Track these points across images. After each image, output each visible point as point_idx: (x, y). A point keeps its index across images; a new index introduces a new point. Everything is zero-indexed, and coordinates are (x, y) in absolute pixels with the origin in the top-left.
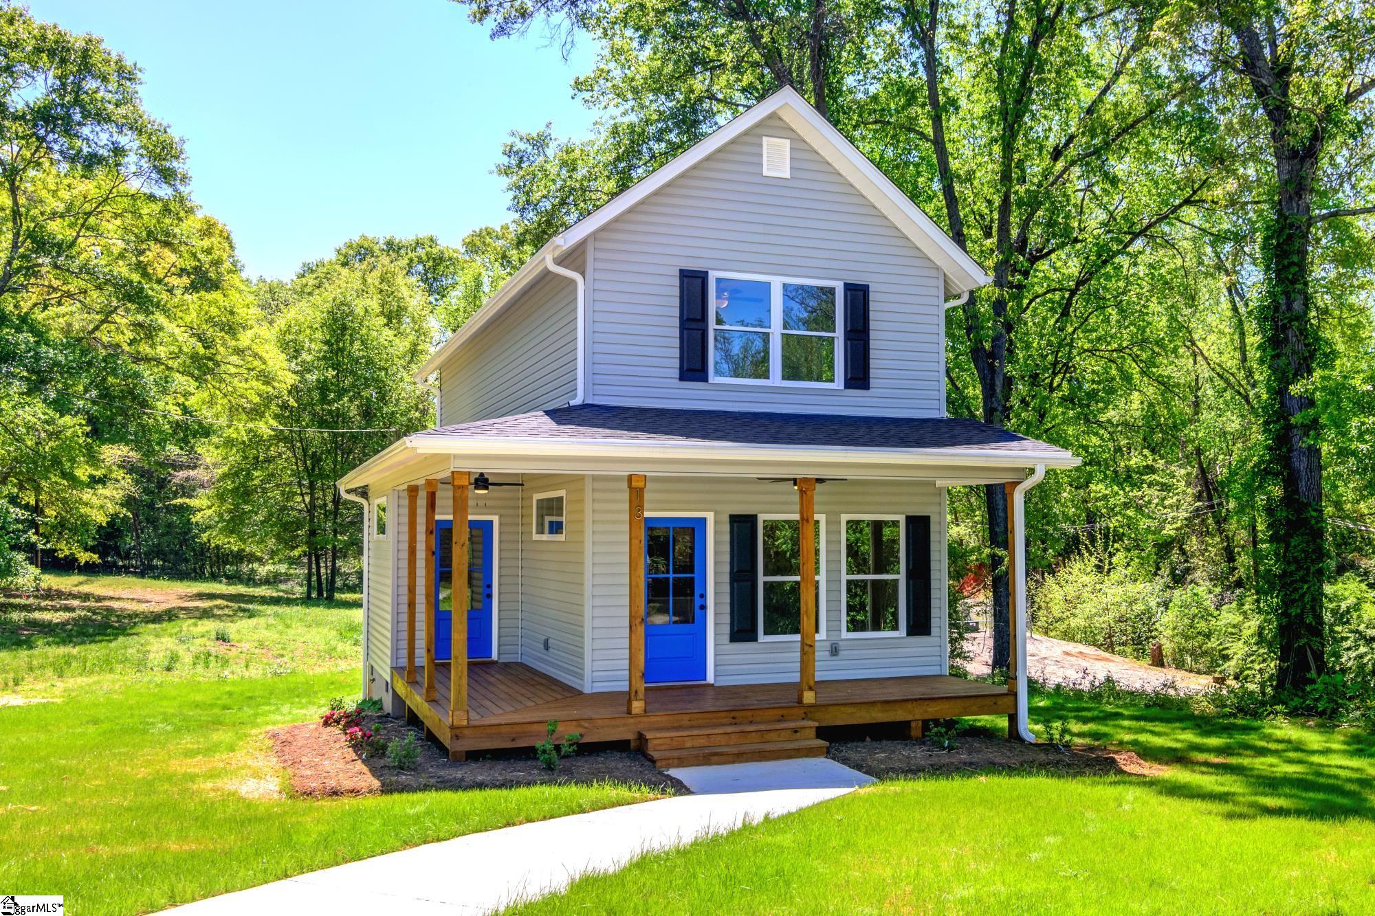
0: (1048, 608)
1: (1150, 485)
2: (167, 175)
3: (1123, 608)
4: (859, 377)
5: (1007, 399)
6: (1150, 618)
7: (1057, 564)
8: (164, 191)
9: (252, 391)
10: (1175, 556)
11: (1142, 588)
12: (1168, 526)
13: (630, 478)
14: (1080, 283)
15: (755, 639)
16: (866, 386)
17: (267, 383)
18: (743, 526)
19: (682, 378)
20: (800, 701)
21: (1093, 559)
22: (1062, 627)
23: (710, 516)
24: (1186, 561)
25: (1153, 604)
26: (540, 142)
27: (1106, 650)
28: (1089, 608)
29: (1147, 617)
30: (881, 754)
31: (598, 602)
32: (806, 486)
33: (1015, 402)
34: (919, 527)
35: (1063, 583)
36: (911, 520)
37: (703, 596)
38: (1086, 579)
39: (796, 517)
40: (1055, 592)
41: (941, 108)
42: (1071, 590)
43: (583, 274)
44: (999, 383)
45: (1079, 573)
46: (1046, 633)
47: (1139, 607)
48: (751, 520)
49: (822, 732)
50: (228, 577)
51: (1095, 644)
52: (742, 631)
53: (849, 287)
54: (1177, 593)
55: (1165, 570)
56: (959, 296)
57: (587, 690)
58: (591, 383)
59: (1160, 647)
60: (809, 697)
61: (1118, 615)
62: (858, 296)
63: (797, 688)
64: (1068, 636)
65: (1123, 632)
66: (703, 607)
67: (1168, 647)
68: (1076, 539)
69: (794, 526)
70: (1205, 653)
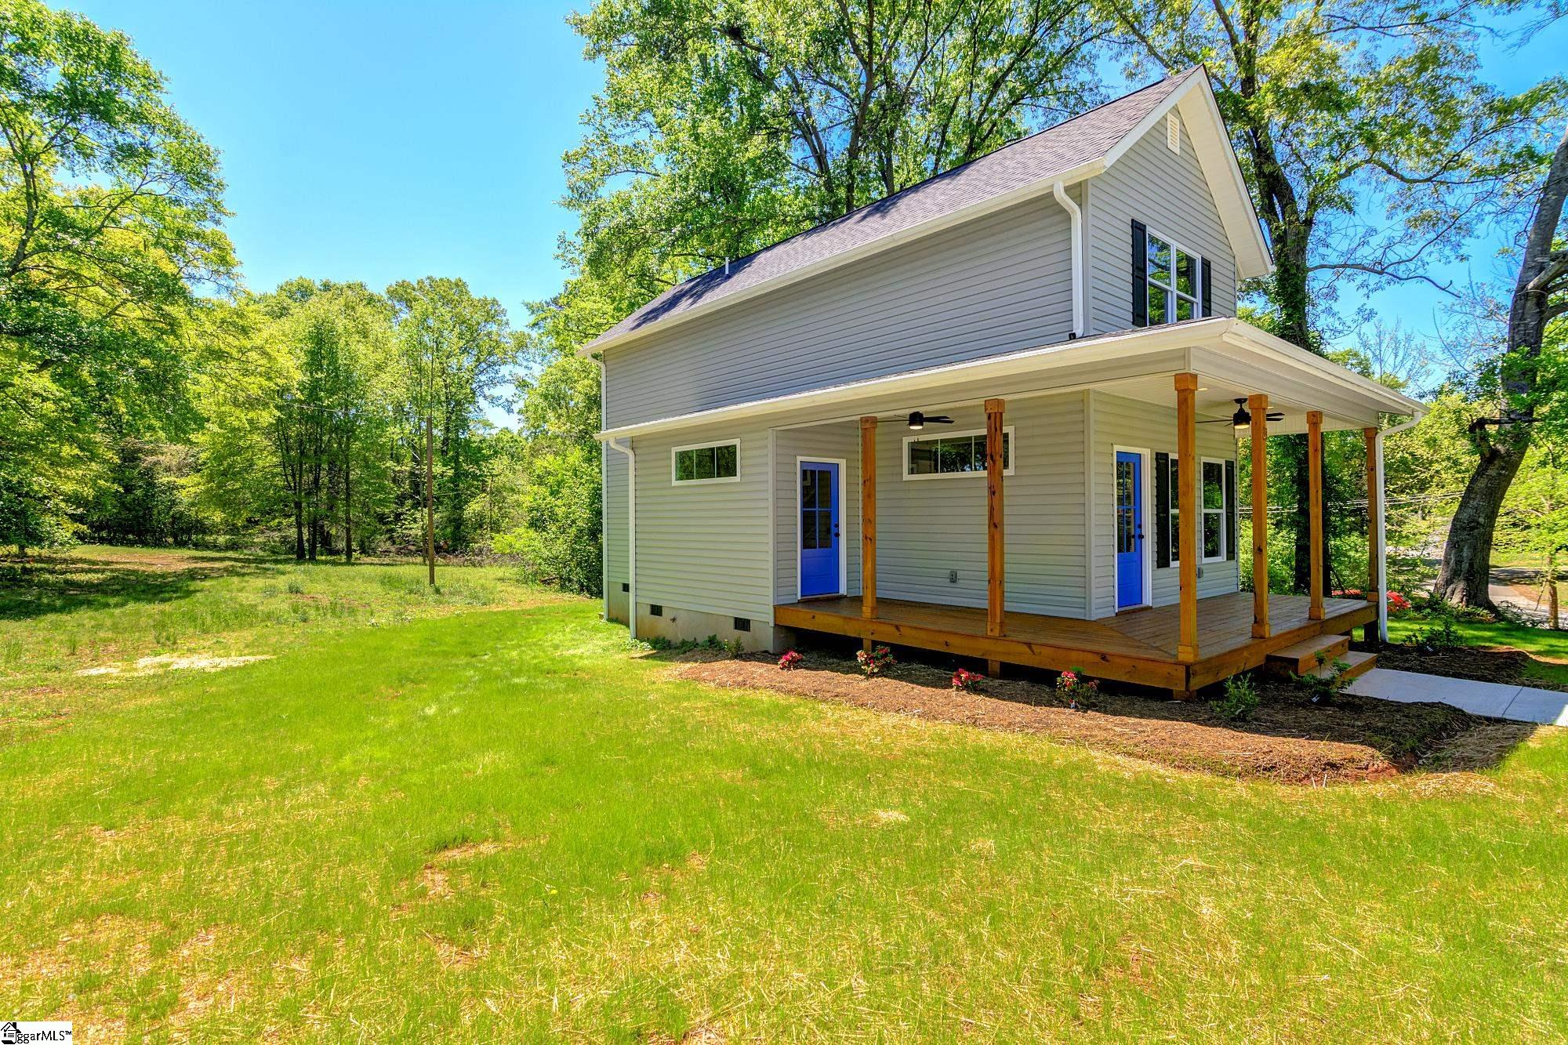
36: (1226, 464)
50: (196, 545)
57: (1090, 618)
62: (1206, 270)
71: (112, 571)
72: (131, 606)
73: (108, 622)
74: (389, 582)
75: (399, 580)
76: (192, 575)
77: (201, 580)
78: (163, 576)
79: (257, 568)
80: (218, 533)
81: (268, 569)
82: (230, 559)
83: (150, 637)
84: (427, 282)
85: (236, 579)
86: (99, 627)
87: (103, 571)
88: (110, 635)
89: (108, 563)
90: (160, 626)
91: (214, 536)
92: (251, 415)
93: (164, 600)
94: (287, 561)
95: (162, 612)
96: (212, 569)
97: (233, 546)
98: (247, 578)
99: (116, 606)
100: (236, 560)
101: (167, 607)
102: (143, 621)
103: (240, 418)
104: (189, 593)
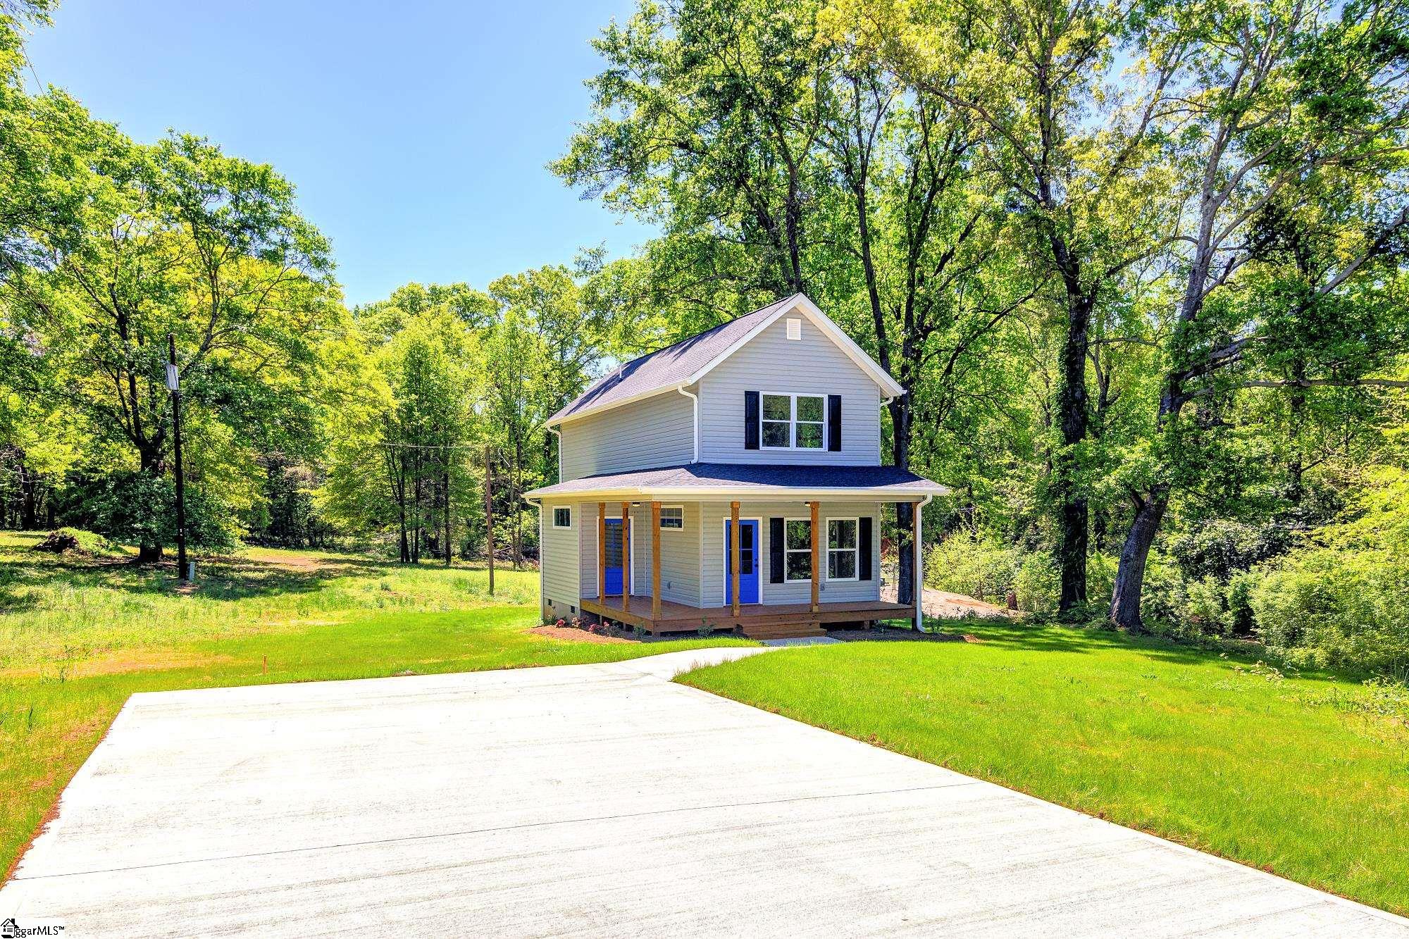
0: (935, 568)
1: (1012, 478)
2: (320, 264)
3: (990, 569)
4: (835, 445)
5: (909, 431)
6: (1009, 576)
7: (944, 535)
8: (316, 275)
9: (363, 413)
10: (1029, 530)
11: (1007, 553)
12: (1025, 509)
13: (732, 503)
14: (959, 349)
15: (782, 581)
16: (839, 450)
17: (375, 407)
18: (777, 524)
19: (747, 448)
20: (811, 611)
21: (969, 532)
22: (946, 582)
23: (760, 519)
24: (1038, 534)
25: (1012, 565)
26: (597, 255)
27: (978, 598)
28: (964, 569)
29: (1008, 574)
30: (851, 634)
31: (706, 563)
32: (815, 505)
33: (914, 433)
34: (866, 523)
35: (946, 550)
36: (862, 520)
37: (757, 560)
38: (963, 547)
39: (810, 519)
40: (942, 556)
41: (868, 236)
42: (952, 555)
43: (697, 394)
44: (905, 421)
45: (958, 542)
46: (934, 587)
47: (1001, 568)
48: (781, 520)
49: (823, 625)
50: (326, 547)
51: (969, 594)
52: (777, 577)
53: (830, 397)
54: (1029, 556)
55: (1022, 541)
56: (887, 399)
57: (701, 607)
58: (701, 451)
59: (1014, 596)
60: (815, 609)
61: (987, 573)
62: (835, 402)
63: (811, 606)
64: (949, 588)
65: (990, 586)
66: (757, 566)
67: (1020, 597)
68: (958, 518)
69: (808, 523)
70: (1046, 600)
71: (270, 570)
72: (284, 595)
73: (273, 604)
74: (459, 583)
75: (466, 582)
76: (322, 575)
77: (326, 579)
78: (303, 574)
79: (368, 570)
80: (345, 535)
81: (376, 571)
82: (349, 561)
83: (296, 611)
84: (527, 276)
85: (349, 579)
86: (268, 605)
87: (262, 571)
88: (275, 610)
89: (265, 564)
90: (300, 605)
91: (342, 538)
92: (362, 437)
93: (302, 592)
94: (391, 565)
95: (302, 599)
96: (335, 570)
97: (357, 549)
98: (357, 578)
99: (276, 594)
100: (354, 562)
101: (304, 596)
102: (291, 604)
103: (353, 441)
104: (319, 589)
